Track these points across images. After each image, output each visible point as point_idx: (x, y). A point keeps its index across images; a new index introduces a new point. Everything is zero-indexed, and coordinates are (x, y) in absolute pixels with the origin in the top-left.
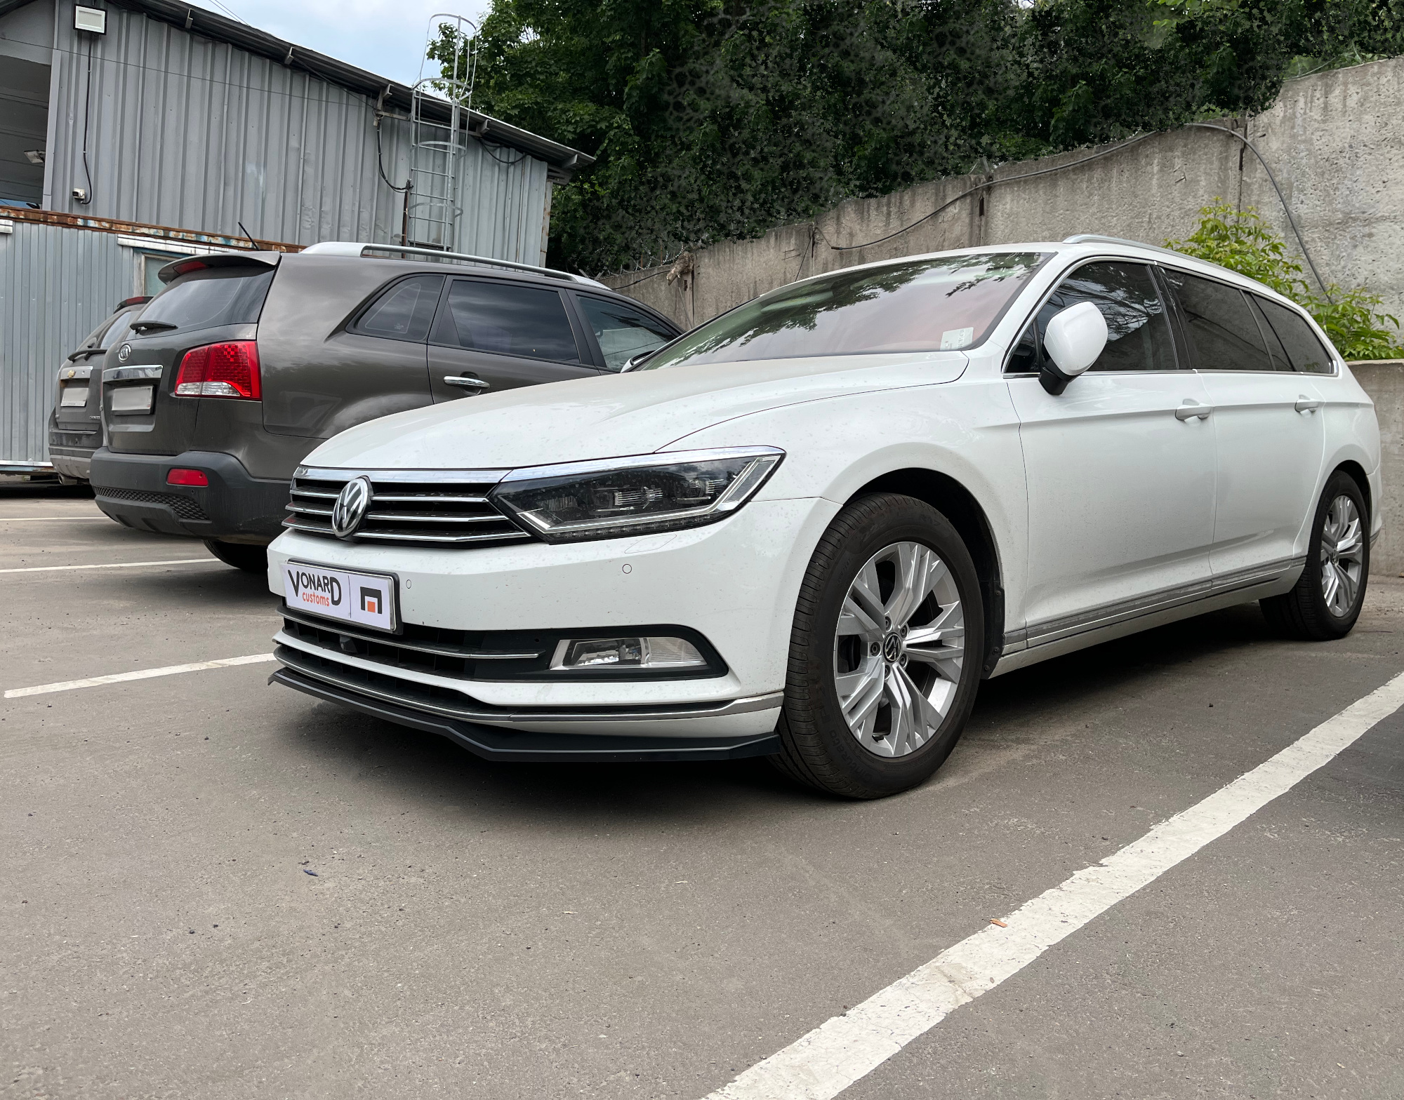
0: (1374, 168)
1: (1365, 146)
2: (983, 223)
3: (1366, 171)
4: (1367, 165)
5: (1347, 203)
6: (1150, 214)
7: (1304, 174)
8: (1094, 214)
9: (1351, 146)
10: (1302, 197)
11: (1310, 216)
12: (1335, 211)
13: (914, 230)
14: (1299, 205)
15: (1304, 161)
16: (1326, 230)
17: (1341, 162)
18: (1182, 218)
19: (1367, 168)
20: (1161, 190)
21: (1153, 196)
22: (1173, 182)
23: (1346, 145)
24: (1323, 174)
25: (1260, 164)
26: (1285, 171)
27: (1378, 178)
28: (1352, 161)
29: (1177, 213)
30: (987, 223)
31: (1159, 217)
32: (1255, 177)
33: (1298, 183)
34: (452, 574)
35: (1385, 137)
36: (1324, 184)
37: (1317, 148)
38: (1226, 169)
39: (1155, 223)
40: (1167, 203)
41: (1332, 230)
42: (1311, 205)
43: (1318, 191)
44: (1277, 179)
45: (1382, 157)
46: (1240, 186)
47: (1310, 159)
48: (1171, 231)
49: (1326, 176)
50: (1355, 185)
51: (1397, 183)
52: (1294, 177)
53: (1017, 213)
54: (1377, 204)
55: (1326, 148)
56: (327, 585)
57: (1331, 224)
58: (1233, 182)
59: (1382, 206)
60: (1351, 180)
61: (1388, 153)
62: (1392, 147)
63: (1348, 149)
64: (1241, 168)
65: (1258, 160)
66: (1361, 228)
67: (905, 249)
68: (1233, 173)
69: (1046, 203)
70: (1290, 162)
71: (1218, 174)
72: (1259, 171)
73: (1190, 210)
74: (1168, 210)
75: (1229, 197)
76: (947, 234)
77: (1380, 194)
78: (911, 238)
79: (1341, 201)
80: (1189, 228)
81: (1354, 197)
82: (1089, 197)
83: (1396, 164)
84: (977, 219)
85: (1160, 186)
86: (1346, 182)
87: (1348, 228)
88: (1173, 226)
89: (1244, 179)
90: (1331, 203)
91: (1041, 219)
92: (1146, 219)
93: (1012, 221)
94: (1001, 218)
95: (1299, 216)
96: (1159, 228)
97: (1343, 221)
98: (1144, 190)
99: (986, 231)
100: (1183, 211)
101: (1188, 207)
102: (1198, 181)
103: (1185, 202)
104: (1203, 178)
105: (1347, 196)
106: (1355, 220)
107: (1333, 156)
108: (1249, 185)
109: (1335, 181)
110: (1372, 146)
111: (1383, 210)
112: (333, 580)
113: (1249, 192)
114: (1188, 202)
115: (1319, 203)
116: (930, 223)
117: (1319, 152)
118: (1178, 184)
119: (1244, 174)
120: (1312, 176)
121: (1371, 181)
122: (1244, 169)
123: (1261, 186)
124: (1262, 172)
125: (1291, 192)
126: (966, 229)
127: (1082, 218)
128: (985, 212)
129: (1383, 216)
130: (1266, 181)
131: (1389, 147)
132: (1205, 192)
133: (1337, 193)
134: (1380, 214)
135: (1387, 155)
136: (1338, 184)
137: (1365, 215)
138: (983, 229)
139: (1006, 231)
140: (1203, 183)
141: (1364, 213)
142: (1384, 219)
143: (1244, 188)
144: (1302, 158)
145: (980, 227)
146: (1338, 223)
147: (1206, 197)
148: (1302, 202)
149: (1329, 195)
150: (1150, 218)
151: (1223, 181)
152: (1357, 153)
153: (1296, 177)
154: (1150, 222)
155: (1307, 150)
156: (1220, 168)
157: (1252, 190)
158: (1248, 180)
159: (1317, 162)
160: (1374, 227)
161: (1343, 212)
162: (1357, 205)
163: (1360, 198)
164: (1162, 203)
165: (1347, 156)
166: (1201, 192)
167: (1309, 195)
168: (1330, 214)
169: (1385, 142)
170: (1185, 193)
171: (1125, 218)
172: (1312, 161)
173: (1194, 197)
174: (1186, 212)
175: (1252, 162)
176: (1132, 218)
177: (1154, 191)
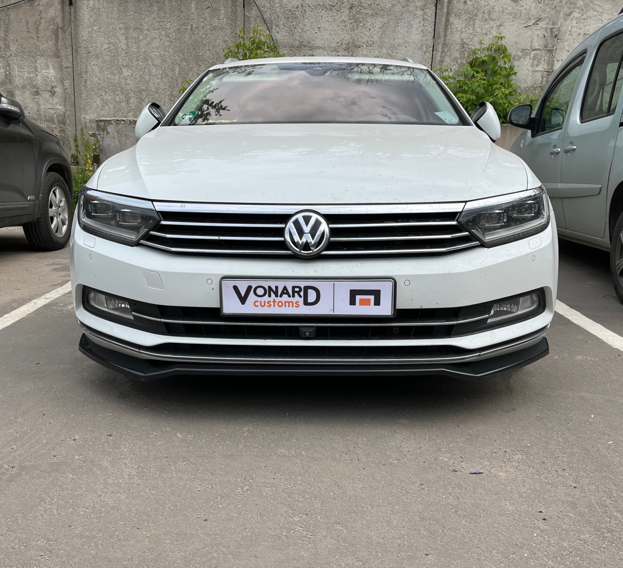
0: (314, 19)
1: (309, 6)
2: (72, 11)
3: (310, 20)
4: (311, 18)
5: (301, 36)
6: (192, 25)
7: (278, 17)
8: (154, 18)
9: (302, 5)
10: (278, 30)
11: (282, 41)
12: (295, 40)
13: (13, 7)
14: (276, 34)
15: (278, 9)
16: (291, 50)
17: (297, 13)
18: (212, 30)
19: (310, 19)
20: (198, 11)
21: (193, 14)
22: (204, 8)
23: (300, 4)
24: (288, 18)
25: (254, 7)
26: (268, 13)
27: (315, 25)
28: (303, 14)
29: (208, 27)
30: (75, 12)
31: (197, 28)
32: (252, 14)
33: (275, 21)
34: (452, 272)
35: (319, 3)
36: (289, 24)
37: (285, 3)
38: (236, 6)
39: (195, 31)
40: (202, 20)
41: (293, 50)
42: (282, 34)
43: (286, 28)
44: (265, 17)
45: (318, 15)
46: (244, 17)
47: (281, 9)
48: (205, 38)
49: (290, 20)
50: (304, 27)
51: (325, 30)
52: (273, 17)
53: (99, 9)
54: (316, 40)
55: (289, 4)
56: (298, 293)
57: (293, 47)
58: (240, 14)
59: (318, 41)
60: (302, 24)
61: (321, 12)
62: (322, 10)
63: (300, 7)
64: (244, 7)
65: (254, 4)
66: (308, 51)
67: (7, 20)
68: (240, 9)
69: (120, 5)
70: (270, 9)
71: (231, 8)
72: (254, 10)
73: (216, 26)
74: (203, 24)
75: (238, 23)
76: (43, 14)
77: (317, 34)
78: (12, 13)
79: (298, 35)
80: (216, 37)
81: (304, 34)
82: (150, 7)
83: (325, 19)
84: (67, 8)
85: (197, 9)
86: (300, 25)
87: (301, 50)
88: (206, 35)
89: (246, 13)
90: (292, 35)
91: (117, 15)
92: (189, 27)
93: (96, 13)
94: (86, 10)
95: (277, 40)
96: (198, 34)
97: (299, 46)
98: (187, 9)
99: (75, 17)
100: (212, 26)
101: (215, 25)
102: (220, 10)
103: (213, 21)
104: (222, 9)
105: (301, 33)
106: (305, 46)
107: (293, 9)
108: (249, 18)
109: (294, 23)
110: (313, 8)
111: (319, 43)
112: (306, 288)
113: (249, 21)
114: (214, 21)
115: (287, 34)
116: (28, 4)
117: (286, 6)
118: (208, 10)
119: (246, 11)
120: (283, 19)
121: (313, 27)
122: (246, 8)
123: (255, 19)
124: (256, 11)
125: (272, 25)
126: (59, 13)
127: (147, 20)
128: (74, 4)
129: (319, 46)
130: (258, 17)
131: (321, 9)
132: (224, 17)
133: (296, 30)
134: (317, 45)
135: (320, 14)
136: (296, 25)
137: (310, 44)
138: (72, 15)
139: (91, 19)
140: (223, 12)
141: (309, 43)
142: (319, 48)
143: (246, 19)
144: (277, 8)
145: (70, 13)
146: (297, 47)
147: (225, 20)
148: (278, 32)
149: (292, 31)
150: (191, 28)
151: (234, 12)
152: (305, 10)
153: (274, 18)
154: (192, 29)
155: (280, 3)
156: (232, 5)
157: (251, 21)
158: (248, 15)
159: (285, 11)
160: (314, 52)
161: (299, 41)
162: (306, 38)
163: (307, 34)
164: (199, 19)
165: (300, 11)
166: (222, 17)
167: (281, 29)
168: (292, 41)
169: (319, 6)
170: (212, 16)
171: (175, 24)
172: (282, 10)
173: (218, 19)
174: (213, 27)
175: (250, 5)
176: (180, 25)
177: (193, 10)
